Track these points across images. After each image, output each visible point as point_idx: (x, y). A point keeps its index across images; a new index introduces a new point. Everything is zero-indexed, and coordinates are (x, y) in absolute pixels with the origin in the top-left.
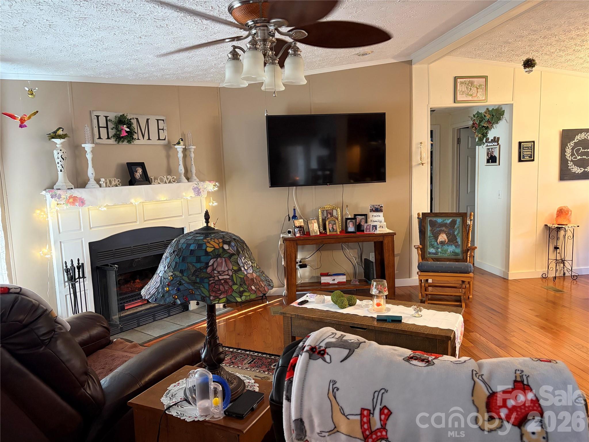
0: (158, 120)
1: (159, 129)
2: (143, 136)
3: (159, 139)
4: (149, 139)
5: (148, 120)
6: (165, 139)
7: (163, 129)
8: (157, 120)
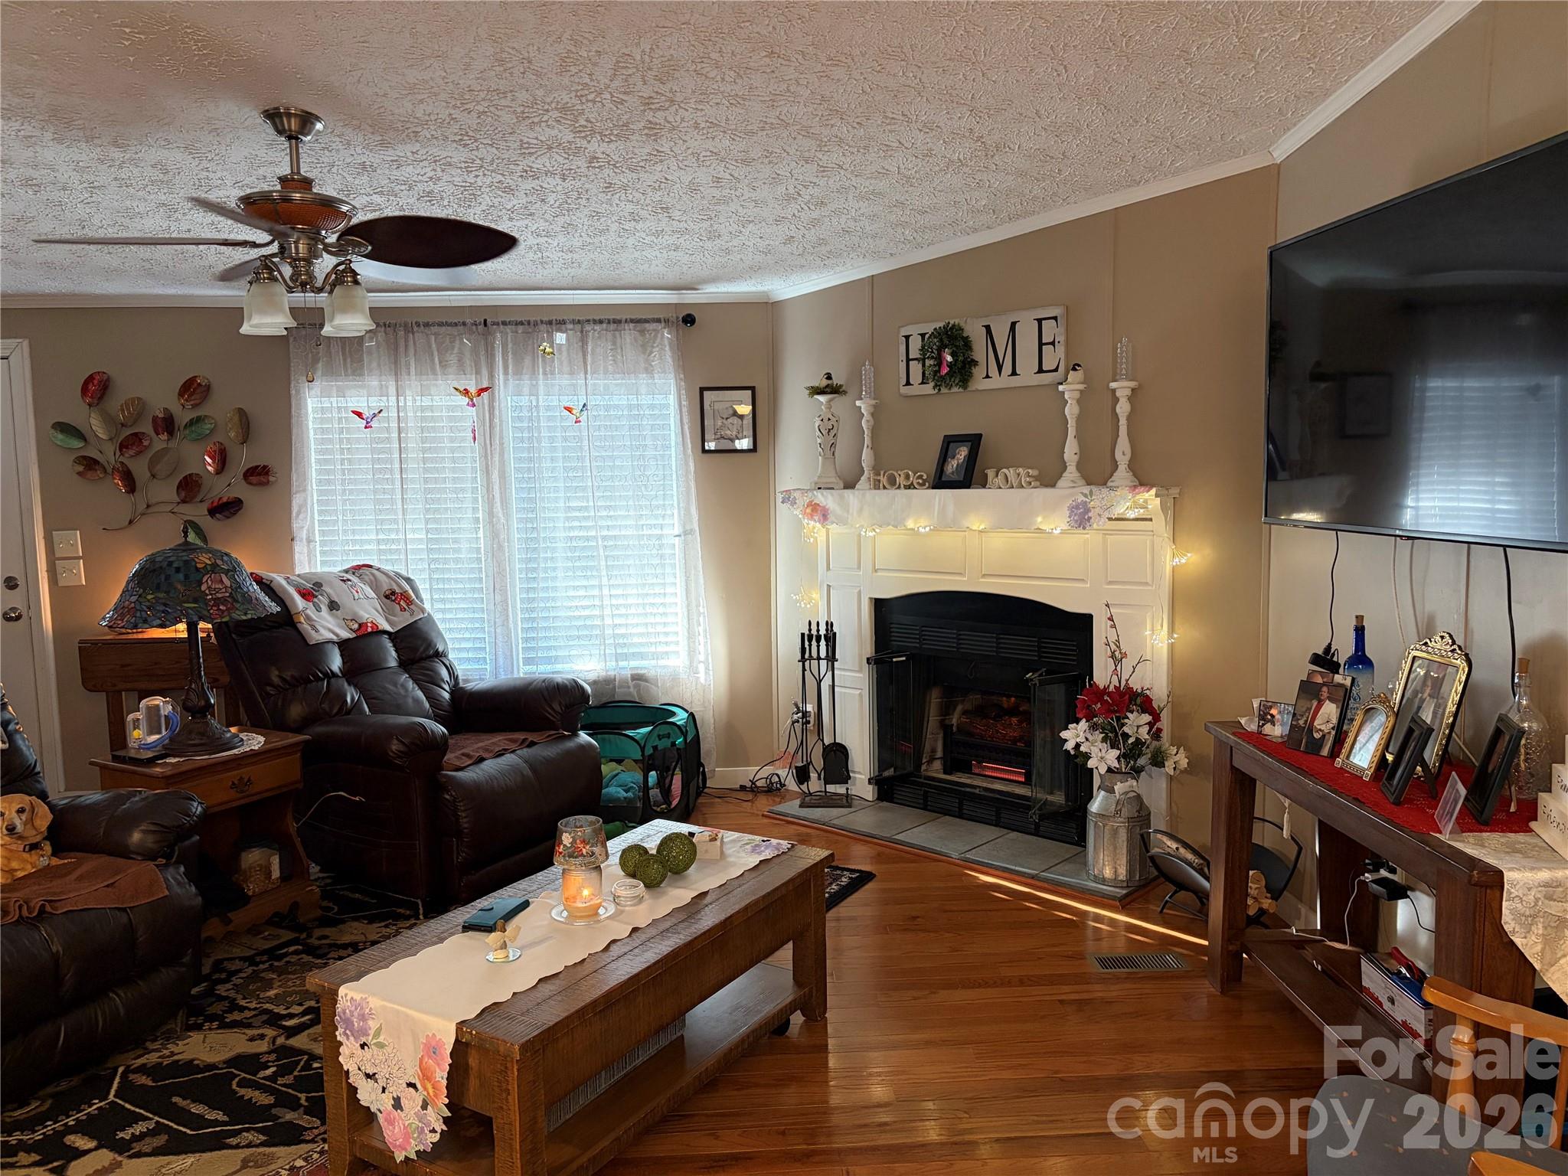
0: (1040, 321)
1: (1041, 344)
2: (1000, 368)
3: (1040, 371)
4: (1014, 373)
5: (1013, 324)
6: (1056, 370)
7: (1053, 343)
8: (1037, 320)
